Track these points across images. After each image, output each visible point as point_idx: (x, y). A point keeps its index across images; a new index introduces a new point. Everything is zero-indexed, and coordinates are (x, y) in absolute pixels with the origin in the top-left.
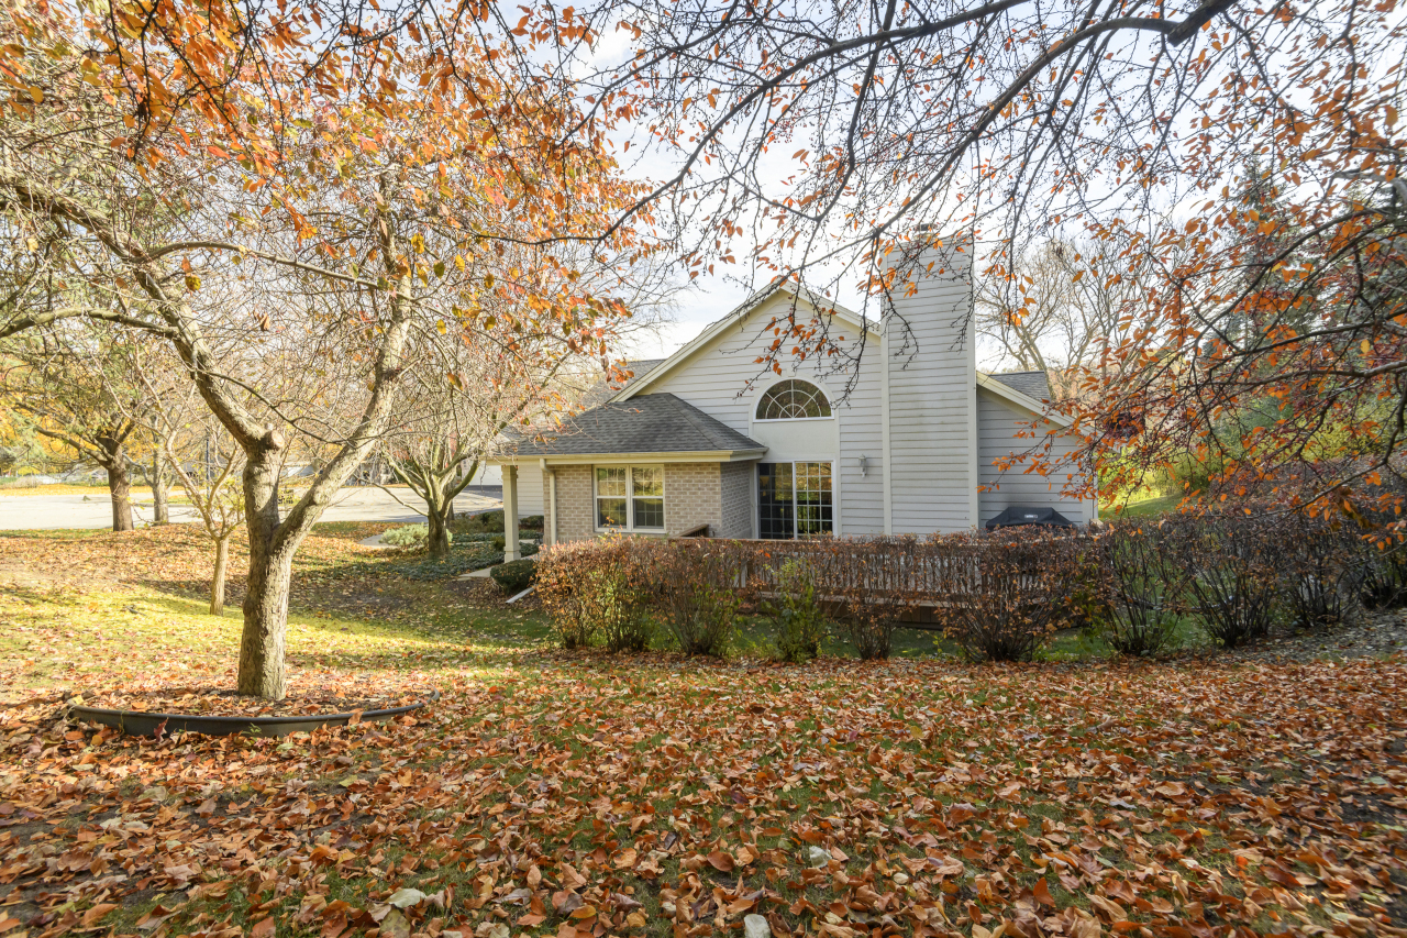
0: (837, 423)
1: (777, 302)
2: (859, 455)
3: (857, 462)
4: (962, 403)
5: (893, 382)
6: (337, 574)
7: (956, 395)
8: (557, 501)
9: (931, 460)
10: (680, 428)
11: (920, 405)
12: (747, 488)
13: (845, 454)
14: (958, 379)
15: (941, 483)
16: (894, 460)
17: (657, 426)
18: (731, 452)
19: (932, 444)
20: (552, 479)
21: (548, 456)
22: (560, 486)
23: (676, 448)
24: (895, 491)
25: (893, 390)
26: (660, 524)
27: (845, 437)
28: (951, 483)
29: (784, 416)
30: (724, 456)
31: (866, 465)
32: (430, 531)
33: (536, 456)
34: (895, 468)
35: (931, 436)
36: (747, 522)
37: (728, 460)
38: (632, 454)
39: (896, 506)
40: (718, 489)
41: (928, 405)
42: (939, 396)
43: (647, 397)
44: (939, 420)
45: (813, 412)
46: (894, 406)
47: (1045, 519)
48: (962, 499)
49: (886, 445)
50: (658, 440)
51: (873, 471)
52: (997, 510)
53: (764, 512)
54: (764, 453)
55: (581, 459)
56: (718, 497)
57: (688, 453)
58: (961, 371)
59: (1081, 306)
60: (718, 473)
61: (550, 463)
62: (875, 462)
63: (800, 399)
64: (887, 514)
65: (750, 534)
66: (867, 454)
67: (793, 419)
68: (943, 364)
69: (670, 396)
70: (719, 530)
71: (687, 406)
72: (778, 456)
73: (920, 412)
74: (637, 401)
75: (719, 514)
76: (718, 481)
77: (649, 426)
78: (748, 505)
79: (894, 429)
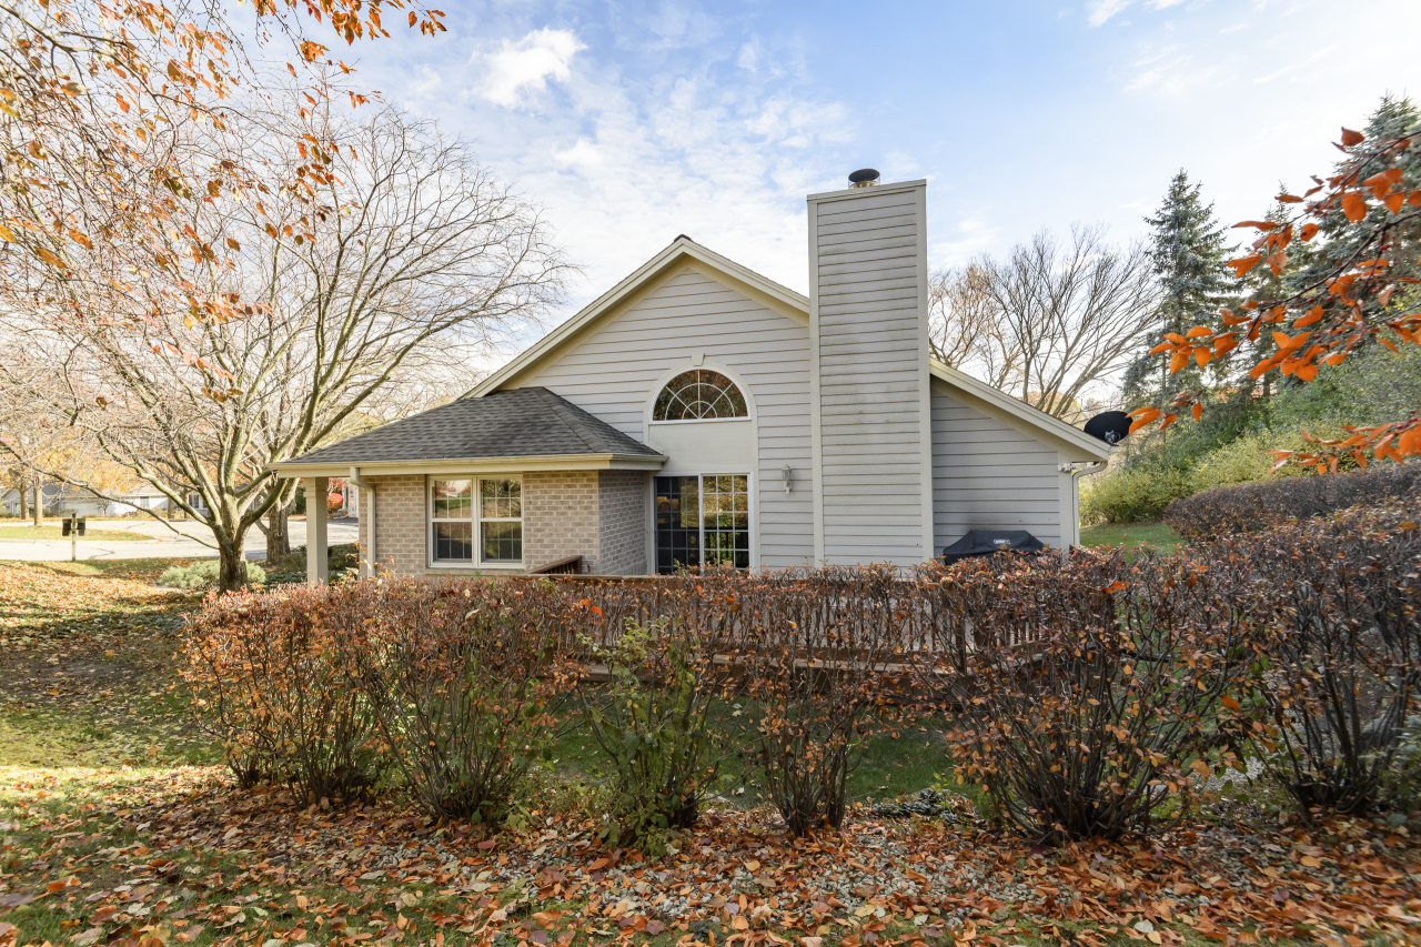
0: (754, 425)
1: (680, 271)
2: (783, 465)
3: (780, 475)
4: (911, 396)
5: (826, 370)
6: (61, 631)
7: (904, 387)
8: (376, 525)
9: (873, 469)
10: (548, 427)
11: (860, 398)
12: (640, 509)
13: (765, 465)
14: (908, 365)
15: (885, 500)
16: (828, 470)
17: (518, 425)
18: (610, 456)
19: (874, 449)
20: (370, 495)
21: (361, 464)
22: (382, 505)
23: (538, 451)
24: (829, 510)
25: (825, 380)
26: (518, 556)
27: (766, 443)
28: (899, 500)
29: (689, 416)
30: (601, 461)
31: (791, 478)
32: (222, 569)
33: (344, 464)
34: (828, 480)
35: (874, 439)
36: (640, 552)
37: (607, 466)
38: (477, 460)
39: (829, 530)
40: (595, 508)
41: (869, 398)
42: (882, 388)
43: (514, 392)
44: (883, 418)
45: (723, 411)
46: (826, 400)
47: (1019, 546)
48: (913, 520)
49: (816, 452)
50: (516, 443)
51: (799, 486)
52: (955, 534)
53: (662, 539)
54: (663, 464)
55: (406, 466)
56: (595, 518)
57: (553, 457)
58: (911, 355)
59: (999, 337)
60: (595, 486)
61: (363, 473)
62: (802, 475)
63: (709, 396)
64: (818, 540)
65: (644, 569)
66: (792, 464)
67: (700, 420)
68: (888, 346)
69: (544, 390)
70: (596, 563)
71: (561, 400)
72: (681, 466)
73: (860, 408)
74: (499, 397)
75: (596, 541)
76: (595, 496)
77: (507, 425)
78: (643, 531)
79: (827, 430)
